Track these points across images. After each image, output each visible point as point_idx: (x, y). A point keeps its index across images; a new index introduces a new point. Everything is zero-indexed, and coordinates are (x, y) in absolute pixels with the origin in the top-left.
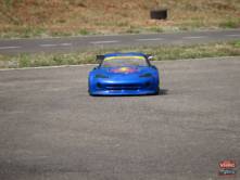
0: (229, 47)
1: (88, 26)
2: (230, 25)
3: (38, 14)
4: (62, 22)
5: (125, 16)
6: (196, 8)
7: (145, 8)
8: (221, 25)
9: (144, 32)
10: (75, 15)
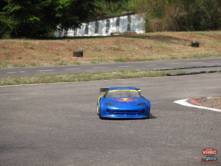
0: (120, 73)
1: (35, 61)
2: (121, 60)
3: (5, 54)
4: (20, 58)
5: (58, 54)
6: (100, 50)
7: (70, 50)
8: (116, 60)
9: (69, 65)
10: (28, 54)
